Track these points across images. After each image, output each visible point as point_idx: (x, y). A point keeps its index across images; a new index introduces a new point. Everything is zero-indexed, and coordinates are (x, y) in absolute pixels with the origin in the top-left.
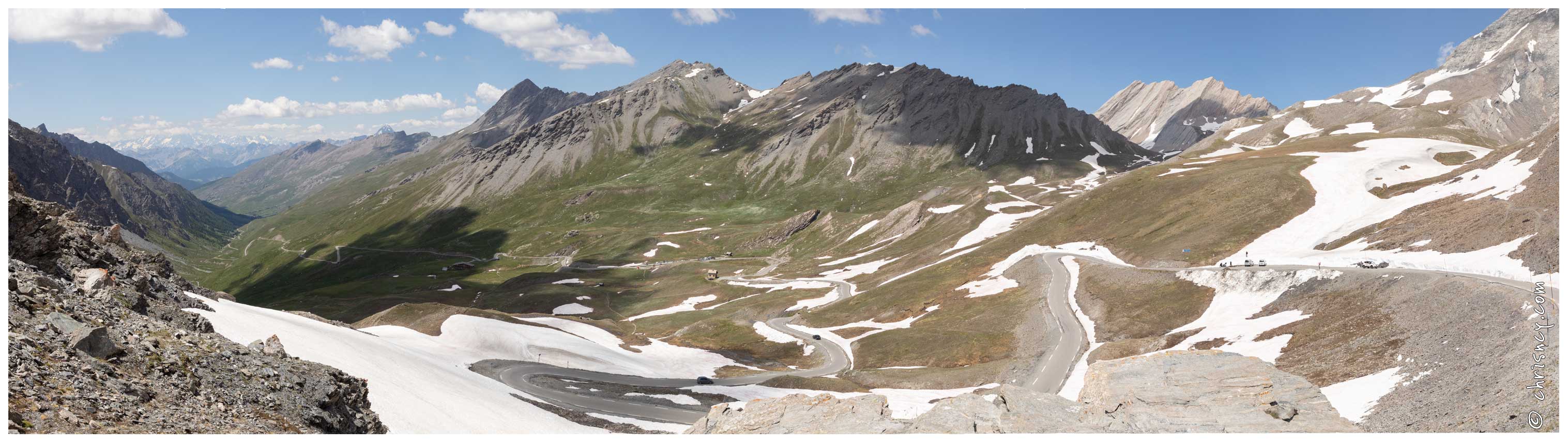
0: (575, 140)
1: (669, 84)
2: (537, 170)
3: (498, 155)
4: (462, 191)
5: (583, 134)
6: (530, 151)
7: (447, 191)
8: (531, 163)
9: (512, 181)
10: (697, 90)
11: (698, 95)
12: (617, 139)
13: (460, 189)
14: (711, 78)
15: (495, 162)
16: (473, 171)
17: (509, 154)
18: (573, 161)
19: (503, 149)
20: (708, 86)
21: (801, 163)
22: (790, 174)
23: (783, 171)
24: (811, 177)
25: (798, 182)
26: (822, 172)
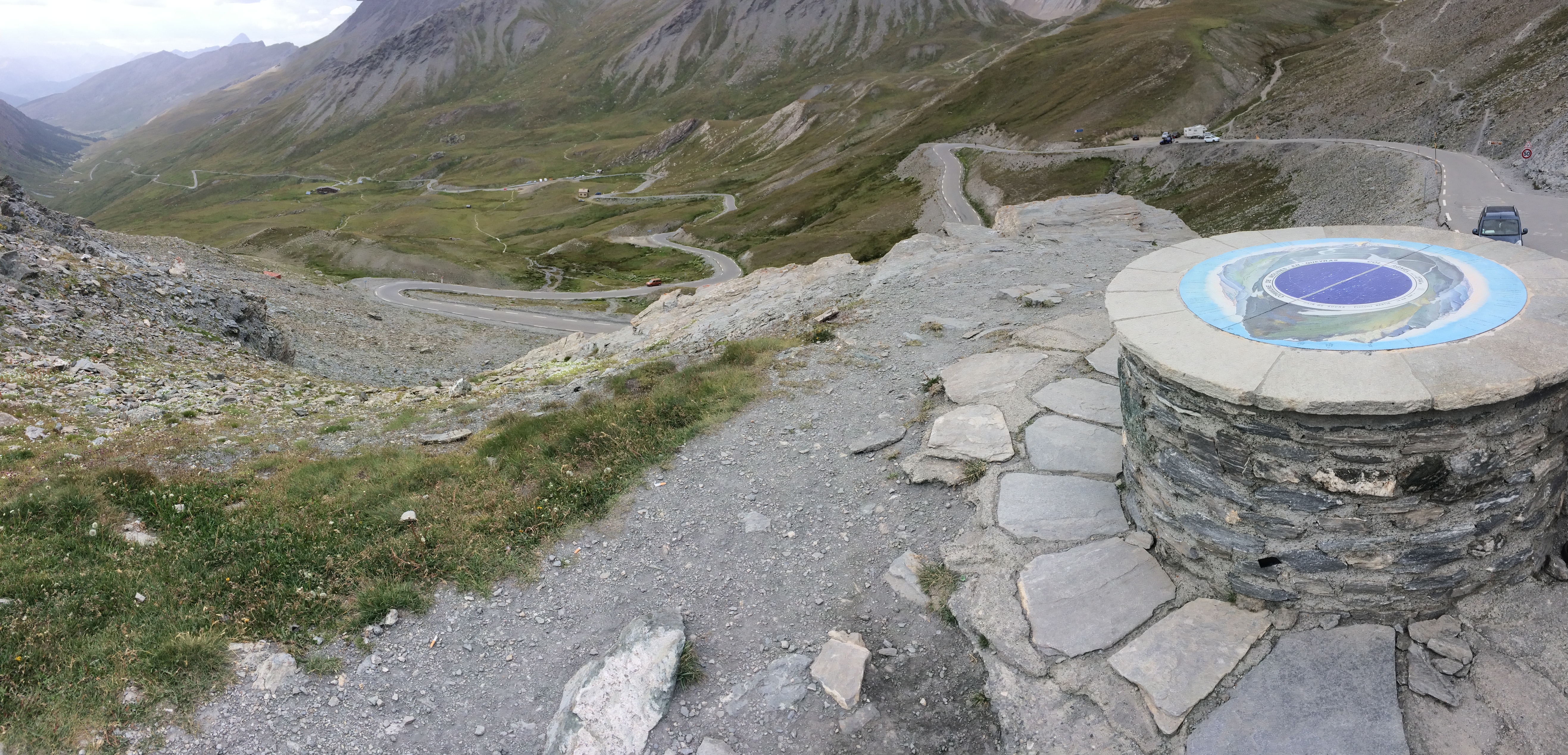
0: (437, 52)
2: (400, 88)
3: (361, 69)
4: (325, 110)
5: (446, 45)
6: (392, 65)
7: (309, 110)
8: (393, 80)
9: (376, 99)
12: (479, 50)
13: (322, 108)
15: (357, 77)
16: (336, 86)
17: (371, 68)
18: (436, 77)
19: (364, 63)
21: (672, 67)
22: (661, 79)
23: (654, 77)
24: (685, 82)
25: (671, 89)
26: (695, 76)
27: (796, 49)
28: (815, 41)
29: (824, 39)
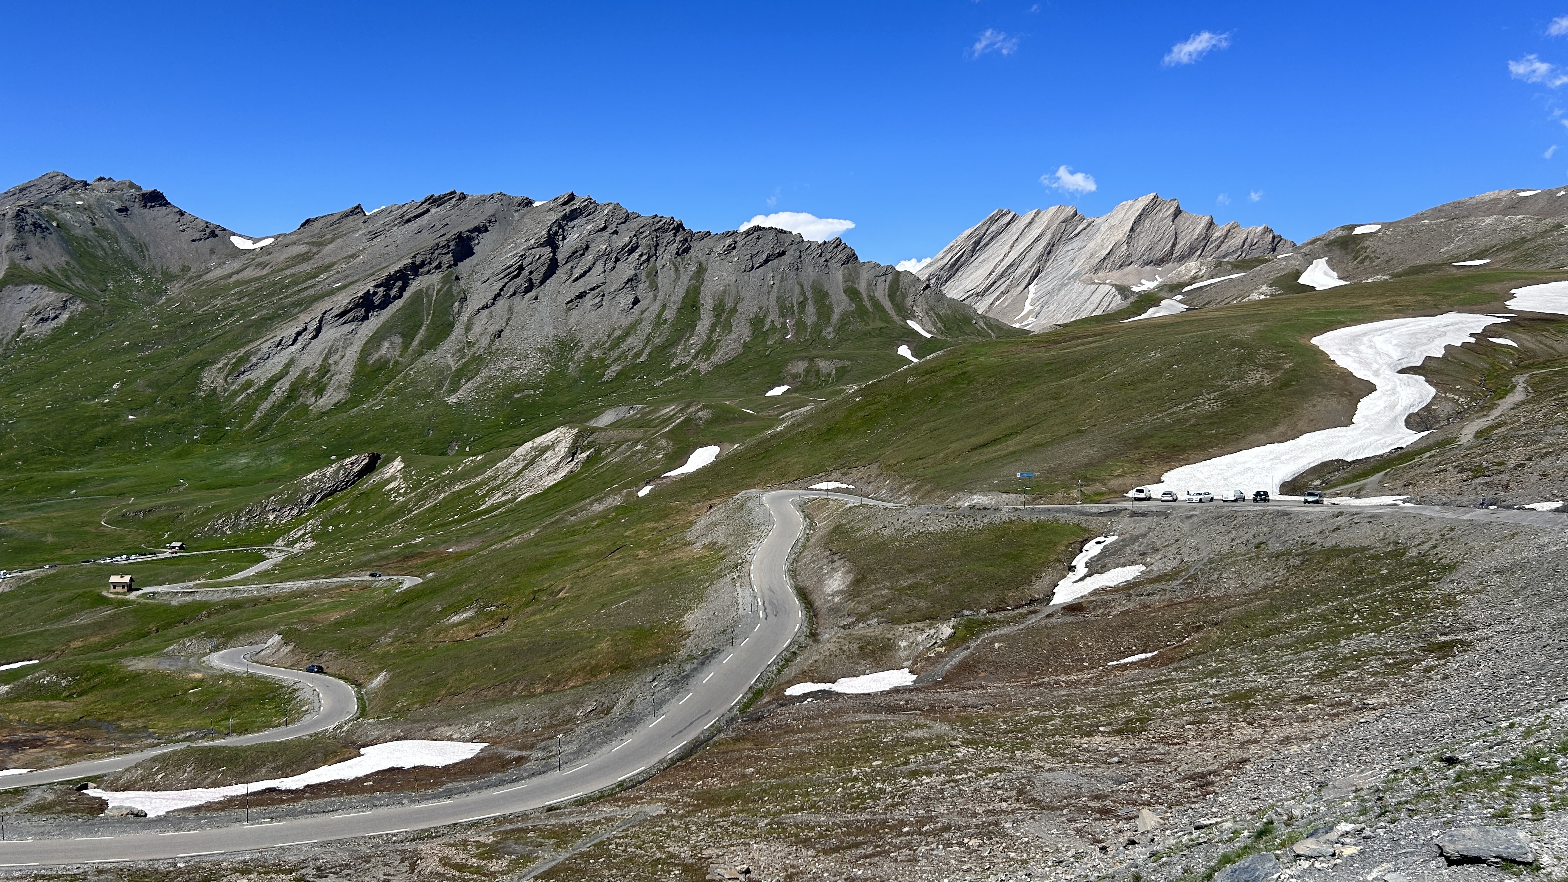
1: (30, 221)
10: (102, 233)
11: (105, 244)
14: (136, 209)
20: (129, 225)
21: (344, 371)
22: (320, 391)
23: (306, 387)
24: (367, 396)
25: (339, 407)
26: (390, 387)
27: (579, 355)
28: (616, 345)
29: (633, 342)
